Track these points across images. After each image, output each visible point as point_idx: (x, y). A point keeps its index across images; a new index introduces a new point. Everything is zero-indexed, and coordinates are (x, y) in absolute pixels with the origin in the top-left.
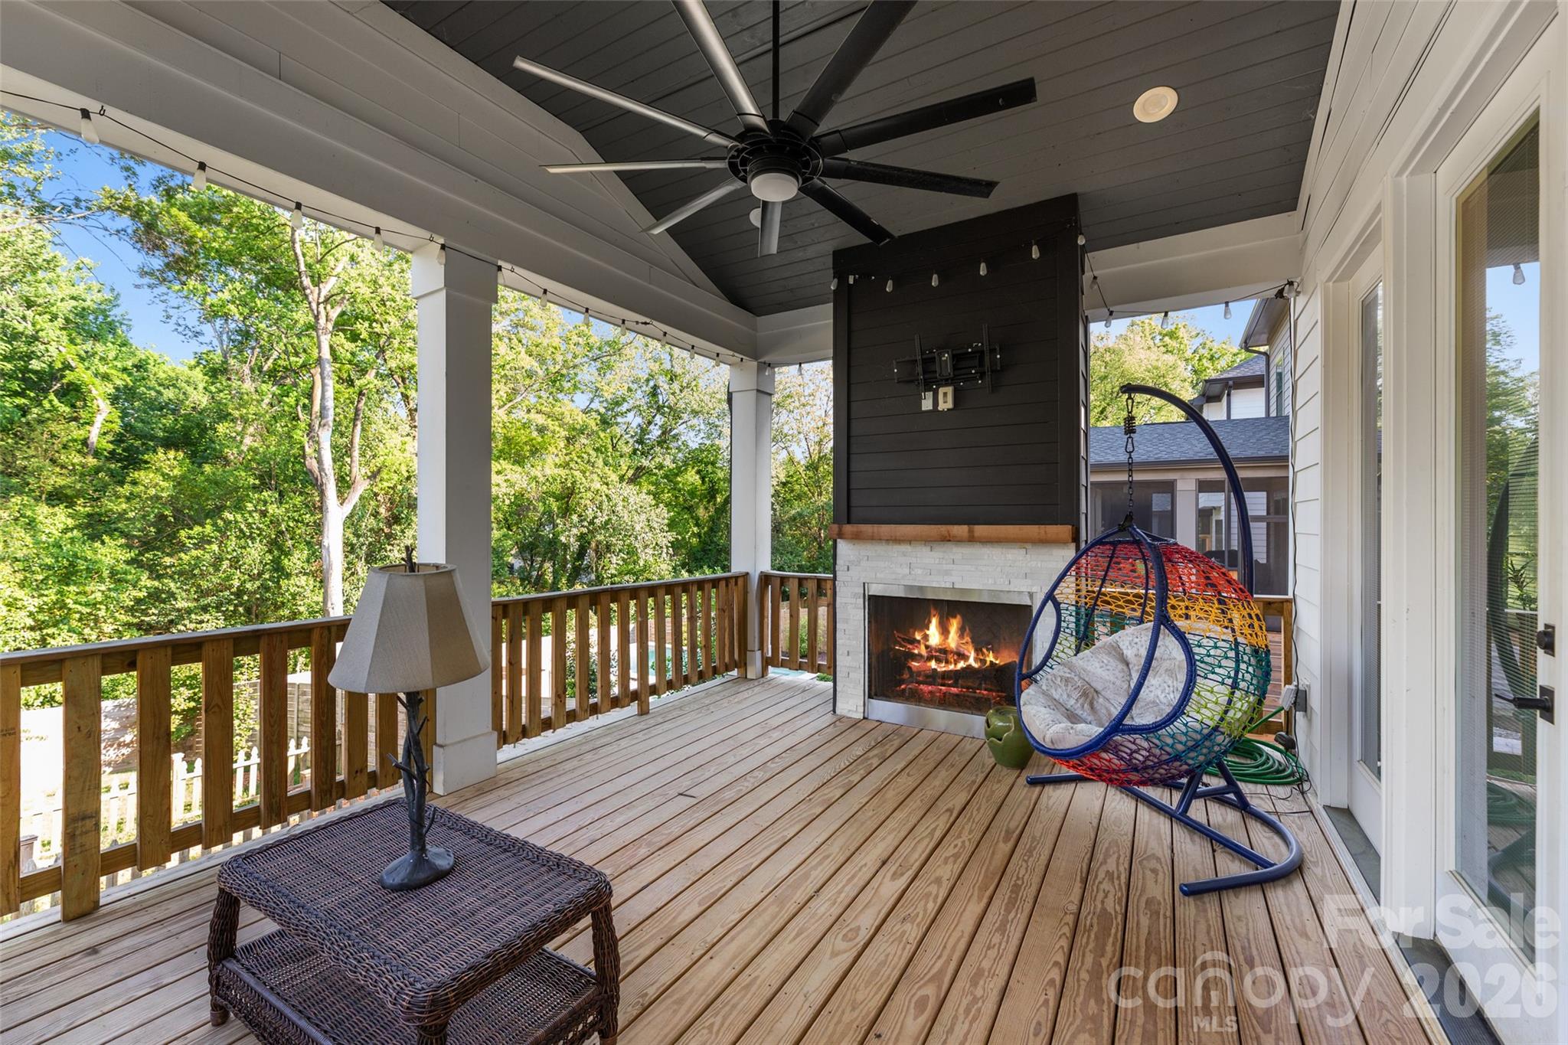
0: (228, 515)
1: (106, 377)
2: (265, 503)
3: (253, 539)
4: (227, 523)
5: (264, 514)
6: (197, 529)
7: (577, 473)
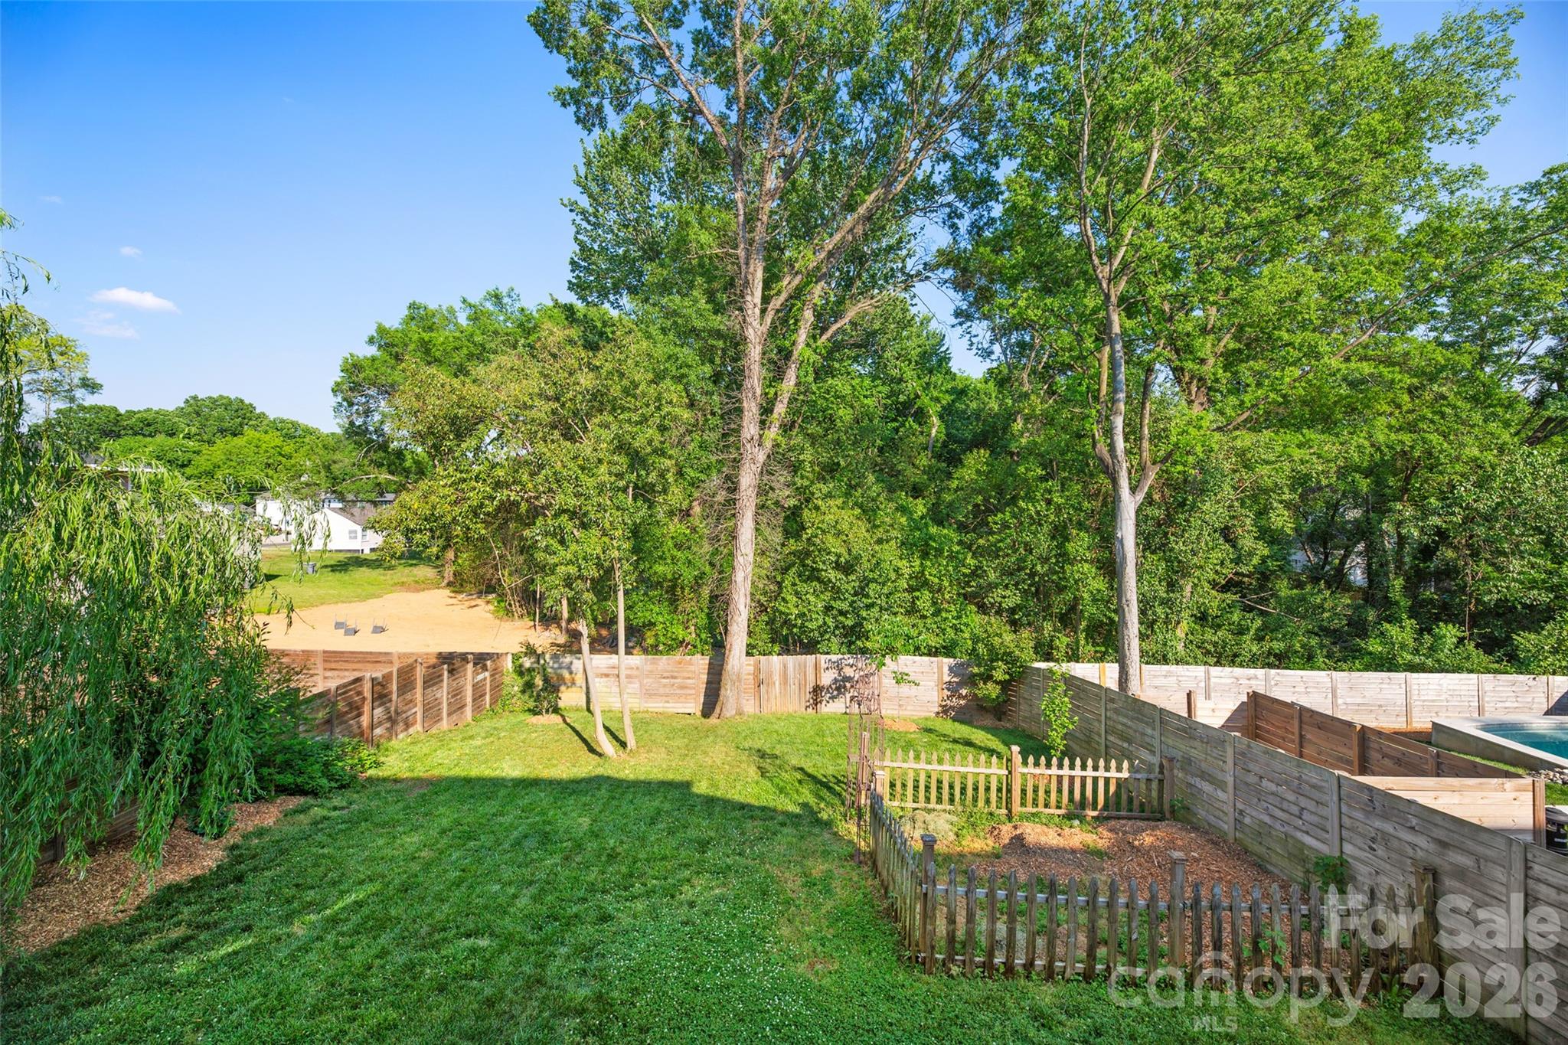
0: (1022, 504)
1: (937, 400)
2: (1050, 492)
3: (1040, 525)
4: (1022, 510)
5: (1049, 502)
6: (1000, 515)
7: (1435, 438)
